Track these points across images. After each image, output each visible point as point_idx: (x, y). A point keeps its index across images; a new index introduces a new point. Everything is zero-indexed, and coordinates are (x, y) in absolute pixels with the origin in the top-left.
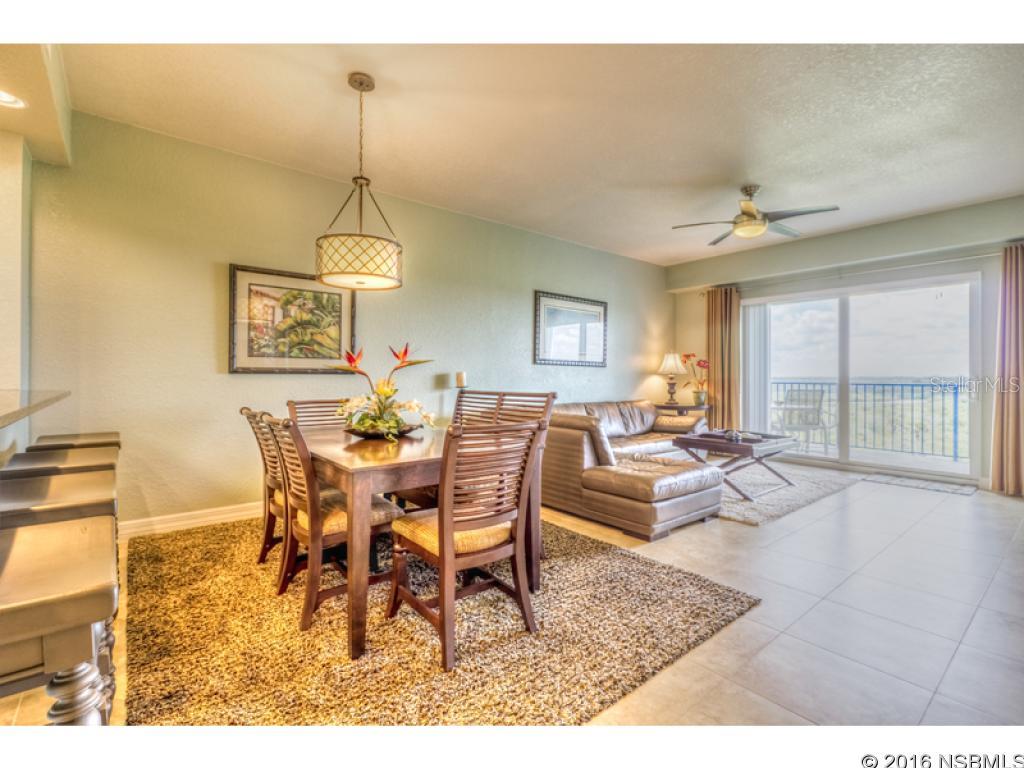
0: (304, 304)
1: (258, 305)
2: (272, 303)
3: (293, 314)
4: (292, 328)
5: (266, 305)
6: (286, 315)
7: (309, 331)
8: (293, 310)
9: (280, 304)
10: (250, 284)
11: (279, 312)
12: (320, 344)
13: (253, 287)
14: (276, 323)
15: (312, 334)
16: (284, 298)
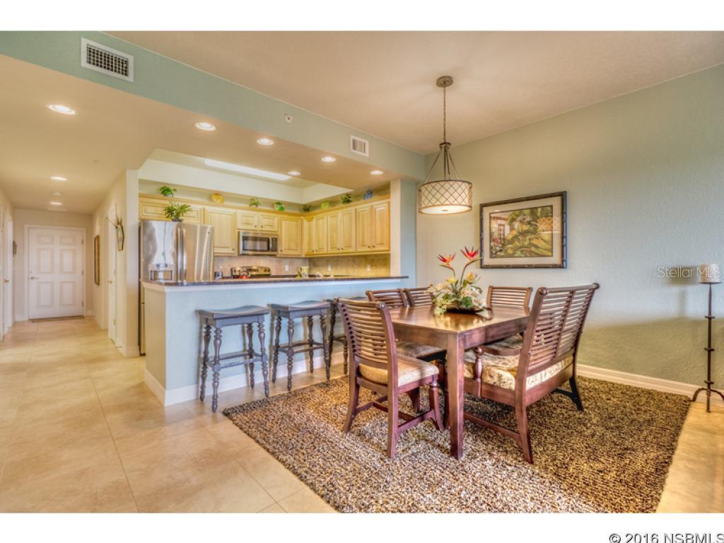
0: (524, 219)
1: (495, 225)
2: (503, 222)
3: (516, 227)
4: (516, 237)
5: (500, 225)
6: (512, 229)
7: (528, 237)
8: (516, 225)
9: (508, 222)
10: (490, 214)
11: (507, 228)
12: (536, 247)
13: (492, 215)
14: (506, 235)
15: (530, 239)
16: (510, 217)
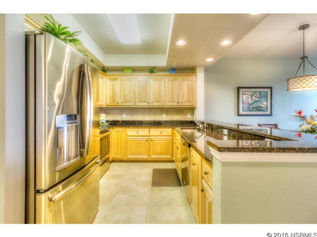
0: (257, 96)
1: (245, 97)
2: (248, 96)
3: (253, 99)
4: (253, 103)
6: (252, 99)
7: (258, 103)
8: (254, 98)
9: (250, 96)
10: (243, 92)
11: (250, 99)
12: (261, 107)
13: (243, 93)
14: (249, 101)
15: (259, 104)
16: (251, 94)
